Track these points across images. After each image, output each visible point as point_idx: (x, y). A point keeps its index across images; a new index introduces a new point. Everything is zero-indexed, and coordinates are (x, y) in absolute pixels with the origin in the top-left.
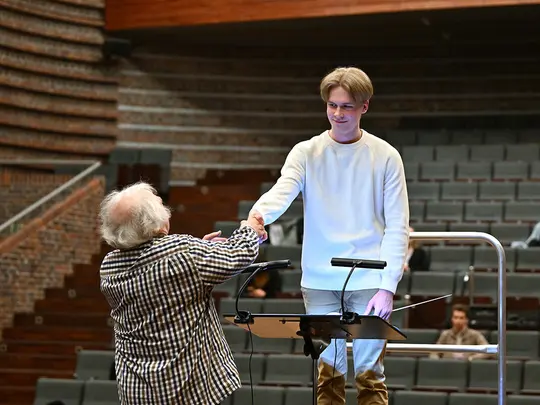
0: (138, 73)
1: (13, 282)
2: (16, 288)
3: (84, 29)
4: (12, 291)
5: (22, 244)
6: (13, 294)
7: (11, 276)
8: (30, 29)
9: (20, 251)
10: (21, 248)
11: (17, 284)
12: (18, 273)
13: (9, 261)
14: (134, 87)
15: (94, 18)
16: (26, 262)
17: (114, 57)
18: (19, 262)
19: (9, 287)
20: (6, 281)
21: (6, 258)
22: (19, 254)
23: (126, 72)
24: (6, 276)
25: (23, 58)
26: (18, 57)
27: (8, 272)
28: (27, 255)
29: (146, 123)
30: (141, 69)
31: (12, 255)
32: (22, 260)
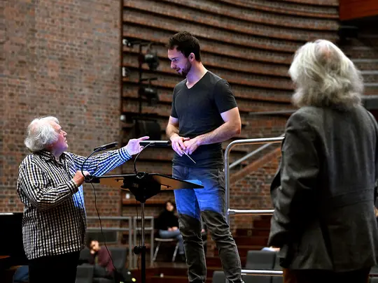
0: (365, 48)
1: (260, 190)
2: (263, 194)
3: (325, 21)
4: (259, 196)
5: (265, 165)
6: (260, 198)
7: (258, 187)
8: (286, 24)
9: (264, 170)
10: (265, 168)
11: (263, 192)
12: (263, 184)
13: (256, 177)
14: (362, 58)
15: (332, 13)
16: (269, 177)
17: (348, 39)
18: (264, 177)
19: (257, 194)
20: (254, 190)
21: (253, 175)
22: (264, 172)
23: (356, 48)
24: (255, 187)
25: (283, 44)
26: (279, 43)
27: (256, 184)
28: (270, 172)
29: (373, 82)
30: (367, 45)
31: (258, 173)
32: (266, 176)
